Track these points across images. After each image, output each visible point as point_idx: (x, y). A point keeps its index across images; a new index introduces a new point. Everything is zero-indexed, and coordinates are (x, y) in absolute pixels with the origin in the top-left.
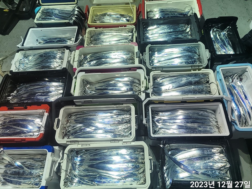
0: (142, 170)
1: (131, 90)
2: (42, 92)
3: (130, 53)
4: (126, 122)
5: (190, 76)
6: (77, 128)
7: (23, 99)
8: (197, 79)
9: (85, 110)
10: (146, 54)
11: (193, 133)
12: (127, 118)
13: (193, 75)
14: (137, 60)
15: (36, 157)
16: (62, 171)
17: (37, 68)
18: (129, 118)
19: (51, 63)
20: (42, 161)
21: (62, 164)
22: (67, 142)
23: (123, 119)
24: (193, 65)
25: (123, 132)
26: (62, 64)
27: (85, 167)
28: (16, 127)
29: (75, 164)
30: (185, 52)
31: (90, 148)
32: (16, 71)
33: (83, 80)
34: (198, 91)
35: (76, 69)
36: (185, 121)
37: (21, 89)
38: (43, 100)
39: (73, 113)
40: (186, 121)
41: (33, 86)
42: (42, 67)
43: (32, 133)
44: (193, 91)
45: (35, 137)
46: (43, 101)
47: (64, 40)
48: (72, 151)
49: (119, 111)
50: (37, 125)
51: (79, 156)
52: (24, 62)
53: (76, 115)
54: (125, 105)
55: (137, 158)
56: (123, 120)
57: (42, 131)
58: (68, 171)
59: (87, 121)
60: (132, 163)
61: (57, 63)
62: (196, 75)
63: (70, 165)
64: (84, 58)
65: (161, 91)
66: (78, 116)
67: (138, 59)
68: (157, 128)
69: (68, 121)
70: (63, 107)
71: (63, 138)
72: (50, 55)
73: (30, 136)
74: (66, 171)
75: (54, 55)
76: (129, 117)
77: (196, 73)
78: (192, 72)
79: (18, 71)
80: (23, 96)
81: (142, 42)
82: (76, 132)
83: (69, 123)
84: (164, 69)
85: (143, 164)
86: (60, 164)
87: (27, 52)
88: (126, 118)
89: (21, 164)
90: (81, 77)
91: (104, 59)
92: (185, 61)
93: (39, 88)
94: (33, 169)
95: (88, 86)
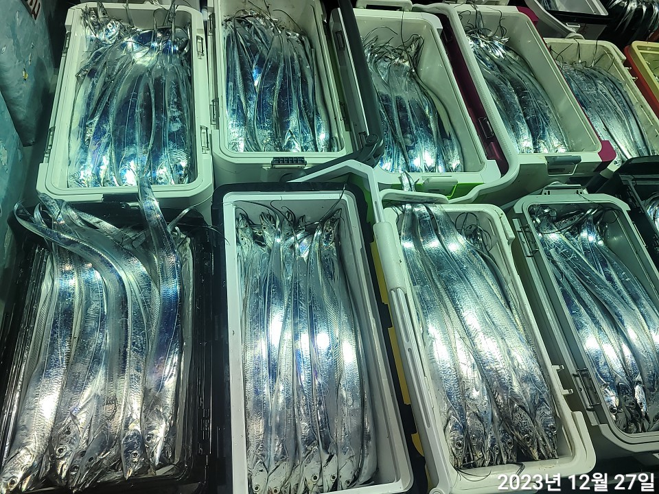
33: (418, 38)
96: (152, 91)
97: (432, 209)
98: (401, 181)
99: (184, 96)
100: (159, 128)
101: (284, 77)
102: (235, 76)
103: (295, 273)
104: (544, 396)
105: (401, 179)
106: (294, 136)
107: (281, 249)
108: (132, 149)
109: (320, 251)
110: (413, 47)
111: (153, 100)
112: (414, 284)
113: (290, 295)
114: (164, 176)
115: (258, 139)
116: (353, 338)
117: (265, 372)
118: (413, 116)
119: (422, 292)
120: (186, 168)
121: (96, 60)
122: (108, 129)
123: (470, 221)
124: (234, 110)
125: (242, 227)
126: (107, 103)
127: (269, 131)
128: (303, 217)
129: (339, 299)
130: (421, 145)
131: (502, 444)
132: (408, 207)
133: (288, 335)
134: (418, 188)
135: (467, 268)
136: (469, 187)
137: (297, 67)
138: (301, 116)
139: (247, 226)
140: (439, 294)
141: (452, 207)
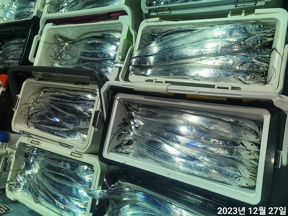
33: (55, 36)
96: (50, 171)
97: (135, 56)
98: (117, 67)
99: (55, 157)
100: (67, 174)
101: (58, 107)
102: (53, 130)
103: (149, 132)
104: (242, 26)
105: (116, 67)
106: (86, 110)
107: (136, 134)
108: (74, 189)
109: (142, 116)
110: (59, 39)
111: (54, 172)
112: (169, 75)
113: (158, 138)
114: (90, 179)
115: (83, 127)
116: (186, 115)
117: (192, 163)
118: (90, 50)
119: (174, 73)
120: (88, 167)
121: (32, 191)
122: (62, 198)
123: (146, 38)
124: (68, 135)
125: (121, 150)
126: (51, 194)
127: (81, 121)
128: (124, 119)
129: (166, 115)
130: (104, 51)
131: (260, 55)
132: (131, 67)
133: (177, 145)
134: (123, 60)
135: (168, 46)
136: (129, 33)
137: (55, 99)
138: (78, 104)
139: (121, 148)
140: (177, 64)
141: (136, 45)
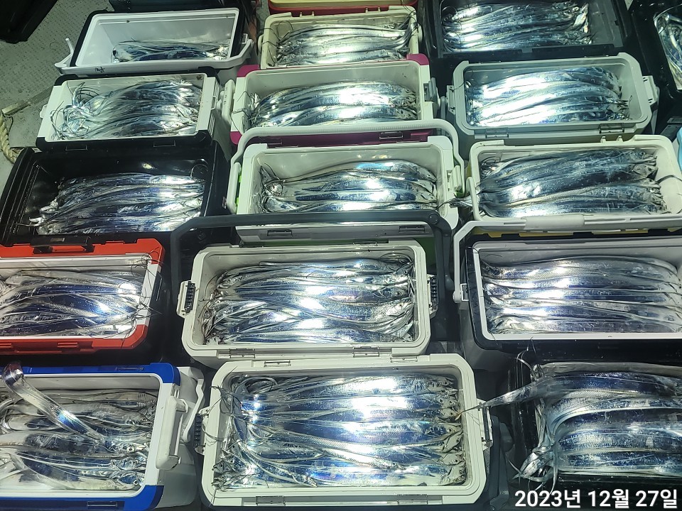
0: (452, 442)
1: (410, 198)
2: (134, 202)
3: (403, 90)
4: (399, 297)
5: (599, 158)
6: (247, 311)
7: (77, 223)
8: (620, 166)
9: (270, 257)
10: (453, 91)
11: (615, 330)
12: (400, 285)
13: (607, 154)
14: (426, 109)
15: (123, 399)
16: (207, 440)
17: (117, 134)
18: (406, 284)
19: (163, 118)
20: (141, 408)
21: (205, 420)
22: (220, 352)
23: (388, 287)
24: (604, 125)
25: (389, 326)
26: (194, 121)
27: (275, 431)
28: (60, 307)
29: (247, 419)
30: (578, 83)
31: (289, 372)
32: (56, 140)
33: (262, 168)
34: (627, 202)
35: (238, 135)
36: (587, 295)
37: (71, 193)
38: (139, 226)
39: (232, 269)
40: (591, 294)
41: (108, 186)
42: (132, 127)
43: (112, 326)
44: (609, 202)
45: (122, 337)
46: (141, 229)
47: (197, 52)
48: (233, 380)
49: (375, 264)
50: (125, 300)
51: (257, 396)
52: (79, 116)
53: (240, 274)
54: (393, 245)
55: (438, 405)
56: (387, 290)
57: (143, 317)
58: (225, 440)
59: (278, 292)
60: (423, 420)
61: (179, 116)
62: (616, 153)
63: (229, 422)
64: (261, 103)
65: (506, 201)
66: (248, 277)
67: (430, 103)
68: (496, 314)
69: (217, 291)
70: (202, 247)
71: (205, 341)
72: (159, 93)
73: (106, 332)
74: (219, 440)
75: (170, 93)
76: (406, 281)
77: (616, 147)
78: (604, 143)
79: (61, 140)
80: (79, 214)
81: (440, 56)
82: (244, 325)
83: (221, 298)
84: (511, 136)
85: (455, 422)
86: (199, 418)
87: (86, 85)
88: (396, 285)
89: (77, 419)
90: (256, 157)
91: (322, 105)
92: (579, 111)
93: (128, 191)
94: (116, 433)
95: (276, 188)
